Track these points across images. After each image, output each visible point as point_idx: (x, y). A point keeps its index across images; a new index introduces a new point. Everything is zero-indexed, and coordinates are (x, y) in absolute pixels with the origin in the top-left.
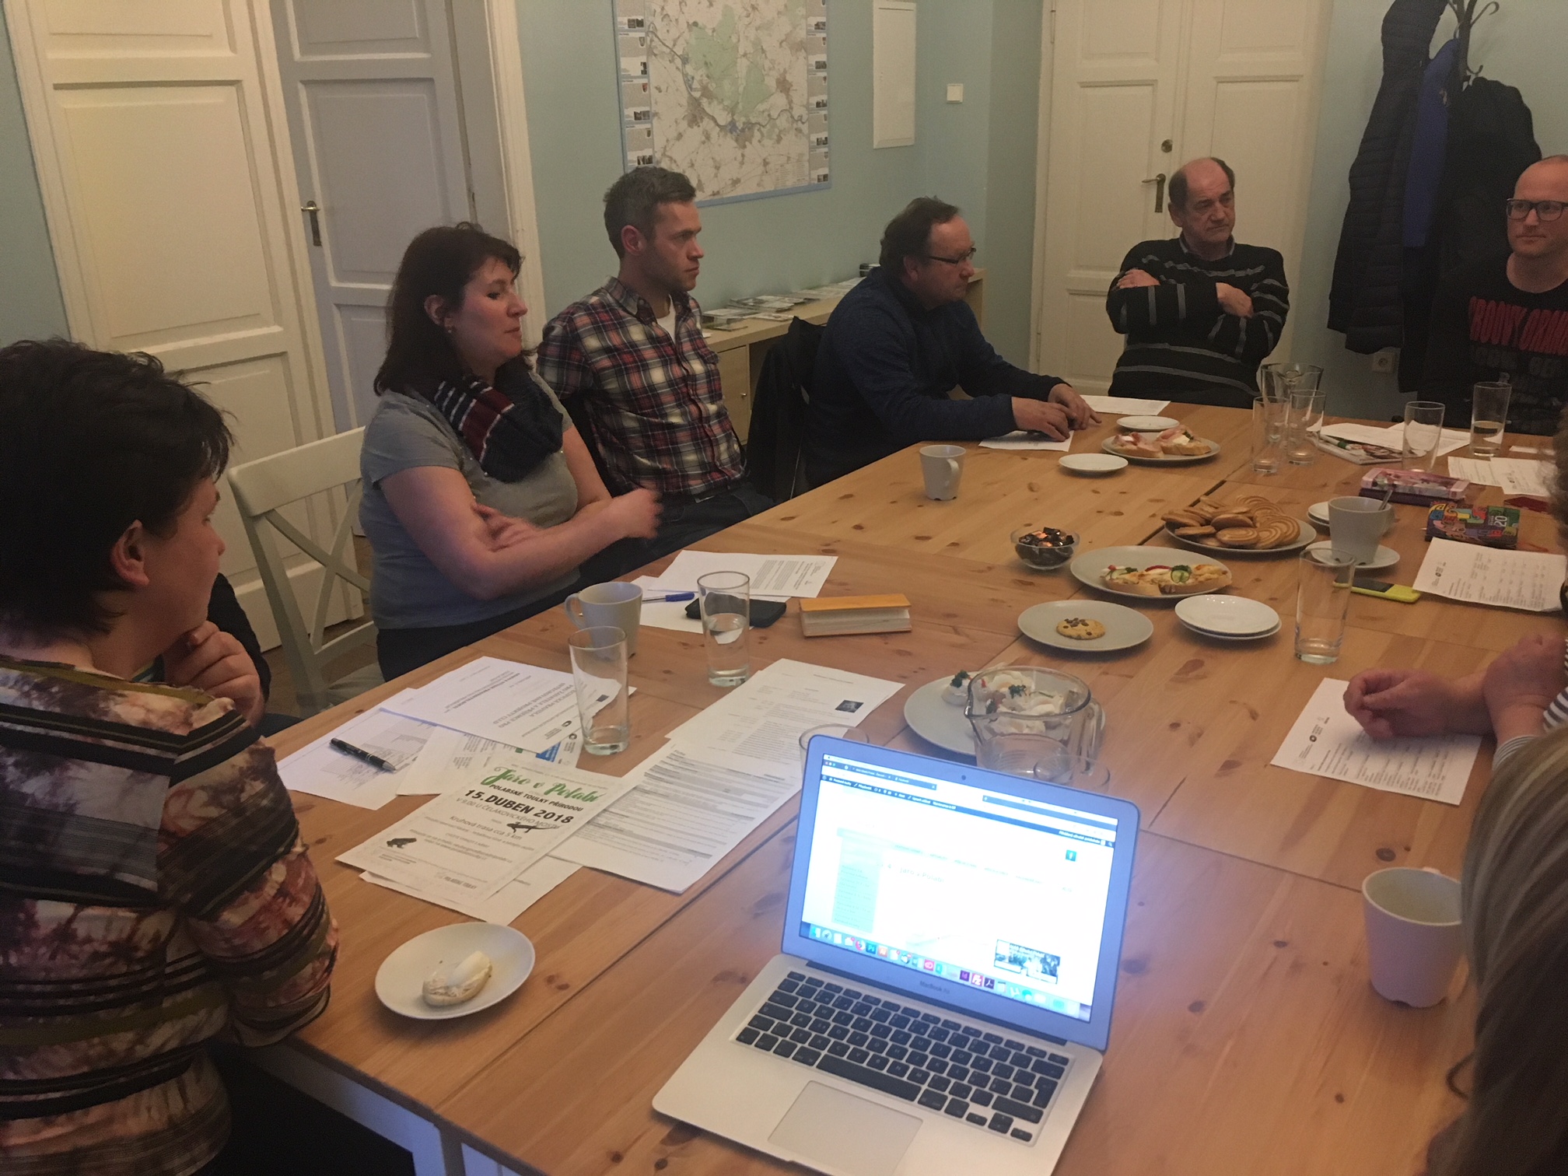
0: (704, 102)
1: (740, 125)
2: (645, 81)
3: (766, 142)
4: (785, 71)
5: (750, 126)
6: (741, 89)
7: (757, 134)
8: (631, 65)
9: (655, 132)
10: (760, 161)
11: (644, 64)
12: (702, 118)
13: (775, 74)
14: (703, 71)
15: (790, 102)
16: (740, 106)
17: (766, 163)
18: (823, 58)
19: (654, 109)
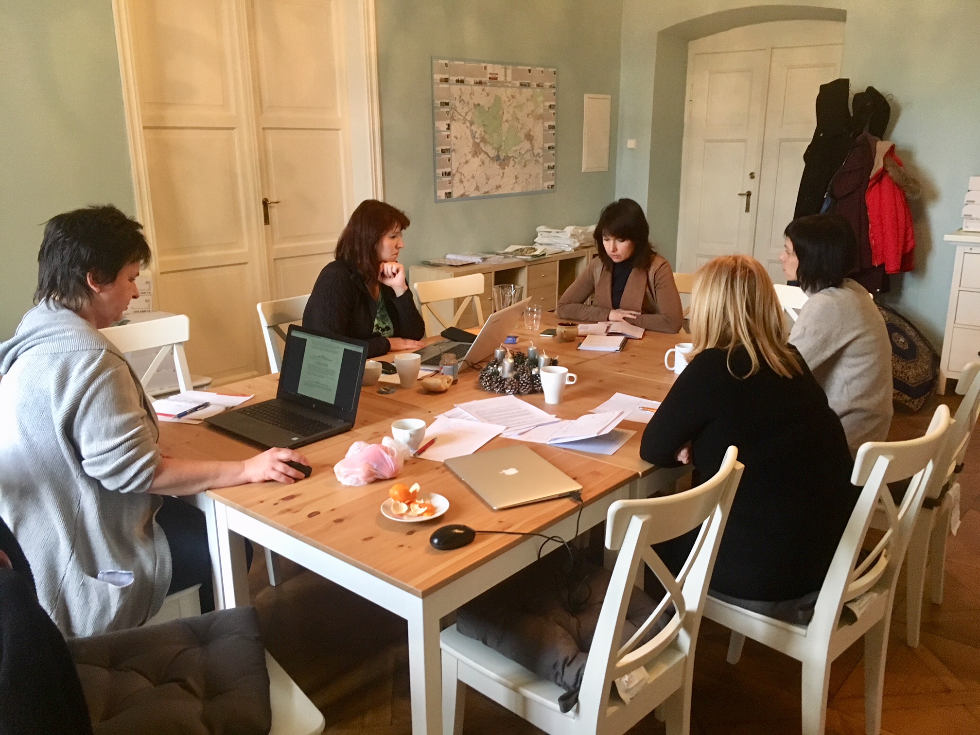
0: (482, 145)
1: (502, 157)
2: (448, 133)
3: (517, 166)
4: (530, 130)
5: (507, 158)
6: (504, 139)
7: (512, 163)
8: (442, 125)
9: (453, 159)
10: (513, 176)
11: (449, 125)
12: (480, 154)
13: (524, 131)
14: (482, 129)
15: (533, 146)
16: (503, 147)
17: (516, 178)
18: (553, 123)
19: (453, 147)
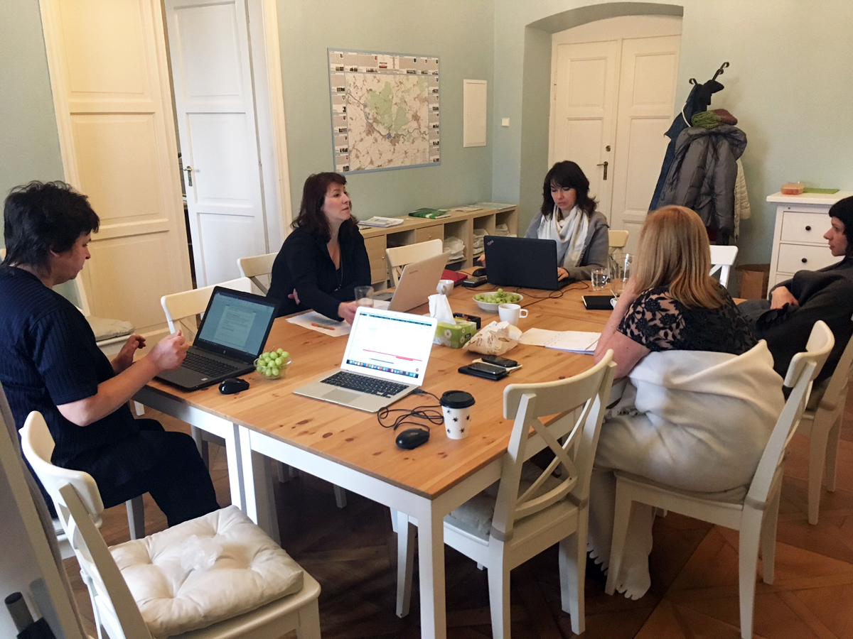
0: (375, 125)
1: (393, 135)
2: (345, 115)
3: (406, 143)
4: (417, 111)
5: (398, 136)
6: (394, 119)
7: (401, 139)
8: (338, 108)
9: (349, 138)
10: (403, 152)
11: (345, 108)
12: (373, 132)
13: (411, 113)
14: (375, 111)
15: (419, 125)
16: (393, 126)
17: (406, 153)
18: (437, 105)
19: (349, 127)
